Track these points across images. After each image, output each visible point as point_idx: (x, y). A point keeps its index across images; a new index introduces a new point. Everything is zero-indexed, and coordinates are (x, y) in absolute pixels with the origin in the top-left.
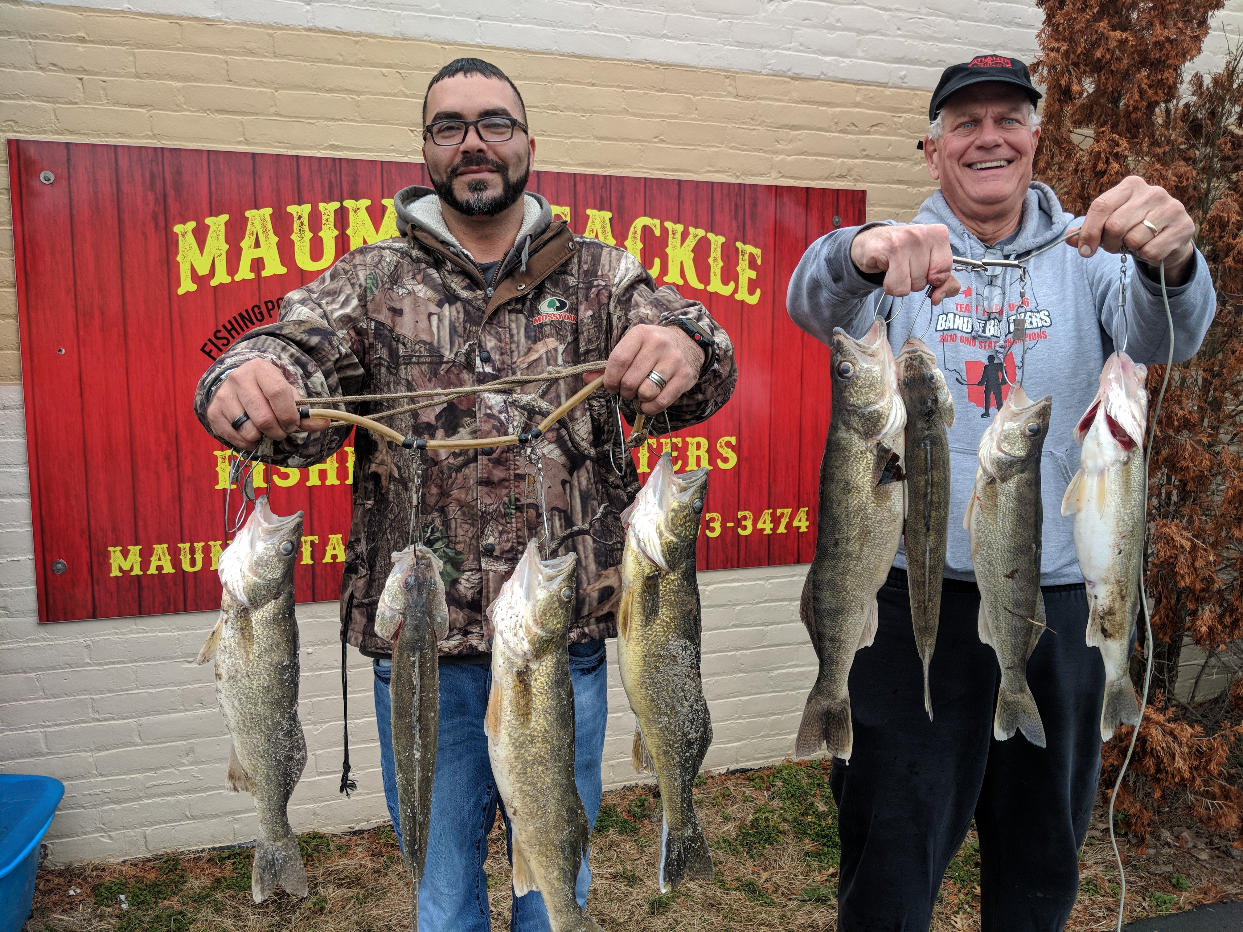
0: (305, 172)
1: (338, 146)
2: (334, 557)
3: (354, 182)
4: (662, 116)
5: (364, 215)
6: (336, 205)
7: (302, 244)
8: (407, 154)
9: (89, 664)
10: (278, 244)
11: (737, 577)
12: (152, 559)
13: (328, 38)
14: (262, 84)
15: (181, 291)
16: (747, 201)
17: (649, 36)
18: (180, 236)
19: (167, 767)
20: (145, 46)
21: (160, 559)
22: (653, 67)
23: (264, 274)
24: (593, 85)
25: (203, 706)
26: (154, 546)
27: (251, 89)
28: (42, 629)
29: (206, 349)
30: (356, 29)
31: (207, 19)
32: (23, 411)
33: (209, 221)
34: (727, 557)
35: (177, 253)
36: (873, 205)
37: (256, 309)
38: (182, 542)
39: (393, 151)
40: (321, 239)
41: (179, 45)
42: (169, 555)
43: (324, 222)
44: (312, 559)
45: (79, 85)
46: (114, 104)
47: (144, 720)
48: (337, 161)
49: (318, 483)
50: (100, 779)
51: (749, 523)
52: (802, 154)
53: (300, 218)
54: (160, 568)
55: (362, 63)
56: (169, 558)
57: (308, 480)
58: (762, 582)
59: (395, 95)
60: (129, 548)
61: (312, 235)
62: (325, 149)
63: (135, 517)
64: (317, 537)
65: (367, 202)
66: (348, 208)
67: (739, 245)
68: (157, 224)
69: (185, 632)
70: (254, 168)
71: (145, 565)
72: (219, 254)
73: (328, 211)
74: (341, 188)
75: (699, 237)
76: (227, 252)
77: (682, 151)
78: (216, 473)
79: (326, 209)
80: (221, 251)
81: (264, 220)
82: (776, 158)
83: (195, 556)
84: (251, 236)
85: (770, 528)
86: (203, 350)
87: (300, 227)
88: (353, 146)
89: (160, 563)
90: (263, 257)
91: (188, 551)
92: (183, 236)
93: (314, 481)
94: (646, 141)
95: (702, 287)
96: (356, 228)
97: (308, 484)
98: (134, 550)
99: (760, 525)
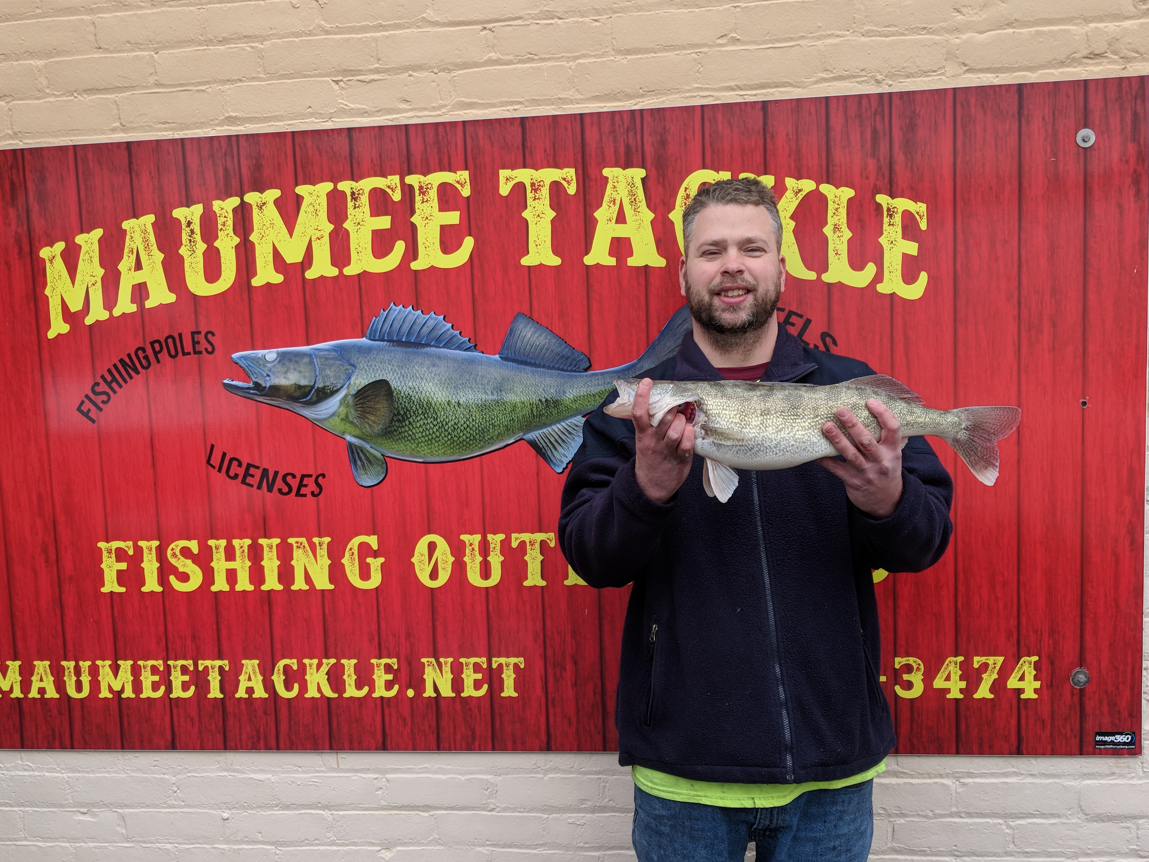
0: (193, 160)
1: (236, 118)
2: (250, 690)
3: (258, 167)
5: (272, 213)
6: (234, 202)
7: (194, 260)
8: (329, 117)
10: (164, 263)
12: (33, 678)
14: (137, 46)
15: (51, 334)
16: (896, 122)
18: (47, 261)
21: (41, 680)
23: (149, 304)
26: (35, 663)
27: (125, 54)
29: (82, 408)
33: (80, 239)
35: (45, 284)
37: (140, 353)
38: (66, 659)
39: (312, 115)
40: (217, 251)
41: (38, 11)
42: (52, 675)
43: (220, 227)
44: (222, 690)
48: (235, 139)
49: (226, 588)
51: (916, 678)
53: (189, 224)
54: (42, 691)
56: (52, 679)
57: (213, 583)
58: (945, 781)
59: (311, 33)
60: (7, 663)
61: (205, 246)
62: (220, 124)
63: (13, 625)
64: (226, 662)
65: (274, 193)
66: (250, 205)
67: (882, 199)
68: (20, 249)
69: (77, 775)
70: (130, 163)
71: (26, 686)
72: (93, 282)
73: (224, 211)
74: (240, 177)
75: (804, 193)
76: (102, 278)
77: (770, 52)
78: (102, 571)
79: (222, 209)
80: (96, 278)
81: (145, 232)
82: (955, 40)
83: (81, 678)
84: (130, 255)
85: (960, 689)
86: (79, 409)
87: (190, 236)
88: (256, 115)
89: (42, 685)
90: (146, 282)
91: (72, 671)
92: (51, 261)
93: (220, 585)
94: (705, 45)
95: (812, 276)
96: (262, 232)
97: (214, 588)
98: (14, 666)
99: (939, 683)
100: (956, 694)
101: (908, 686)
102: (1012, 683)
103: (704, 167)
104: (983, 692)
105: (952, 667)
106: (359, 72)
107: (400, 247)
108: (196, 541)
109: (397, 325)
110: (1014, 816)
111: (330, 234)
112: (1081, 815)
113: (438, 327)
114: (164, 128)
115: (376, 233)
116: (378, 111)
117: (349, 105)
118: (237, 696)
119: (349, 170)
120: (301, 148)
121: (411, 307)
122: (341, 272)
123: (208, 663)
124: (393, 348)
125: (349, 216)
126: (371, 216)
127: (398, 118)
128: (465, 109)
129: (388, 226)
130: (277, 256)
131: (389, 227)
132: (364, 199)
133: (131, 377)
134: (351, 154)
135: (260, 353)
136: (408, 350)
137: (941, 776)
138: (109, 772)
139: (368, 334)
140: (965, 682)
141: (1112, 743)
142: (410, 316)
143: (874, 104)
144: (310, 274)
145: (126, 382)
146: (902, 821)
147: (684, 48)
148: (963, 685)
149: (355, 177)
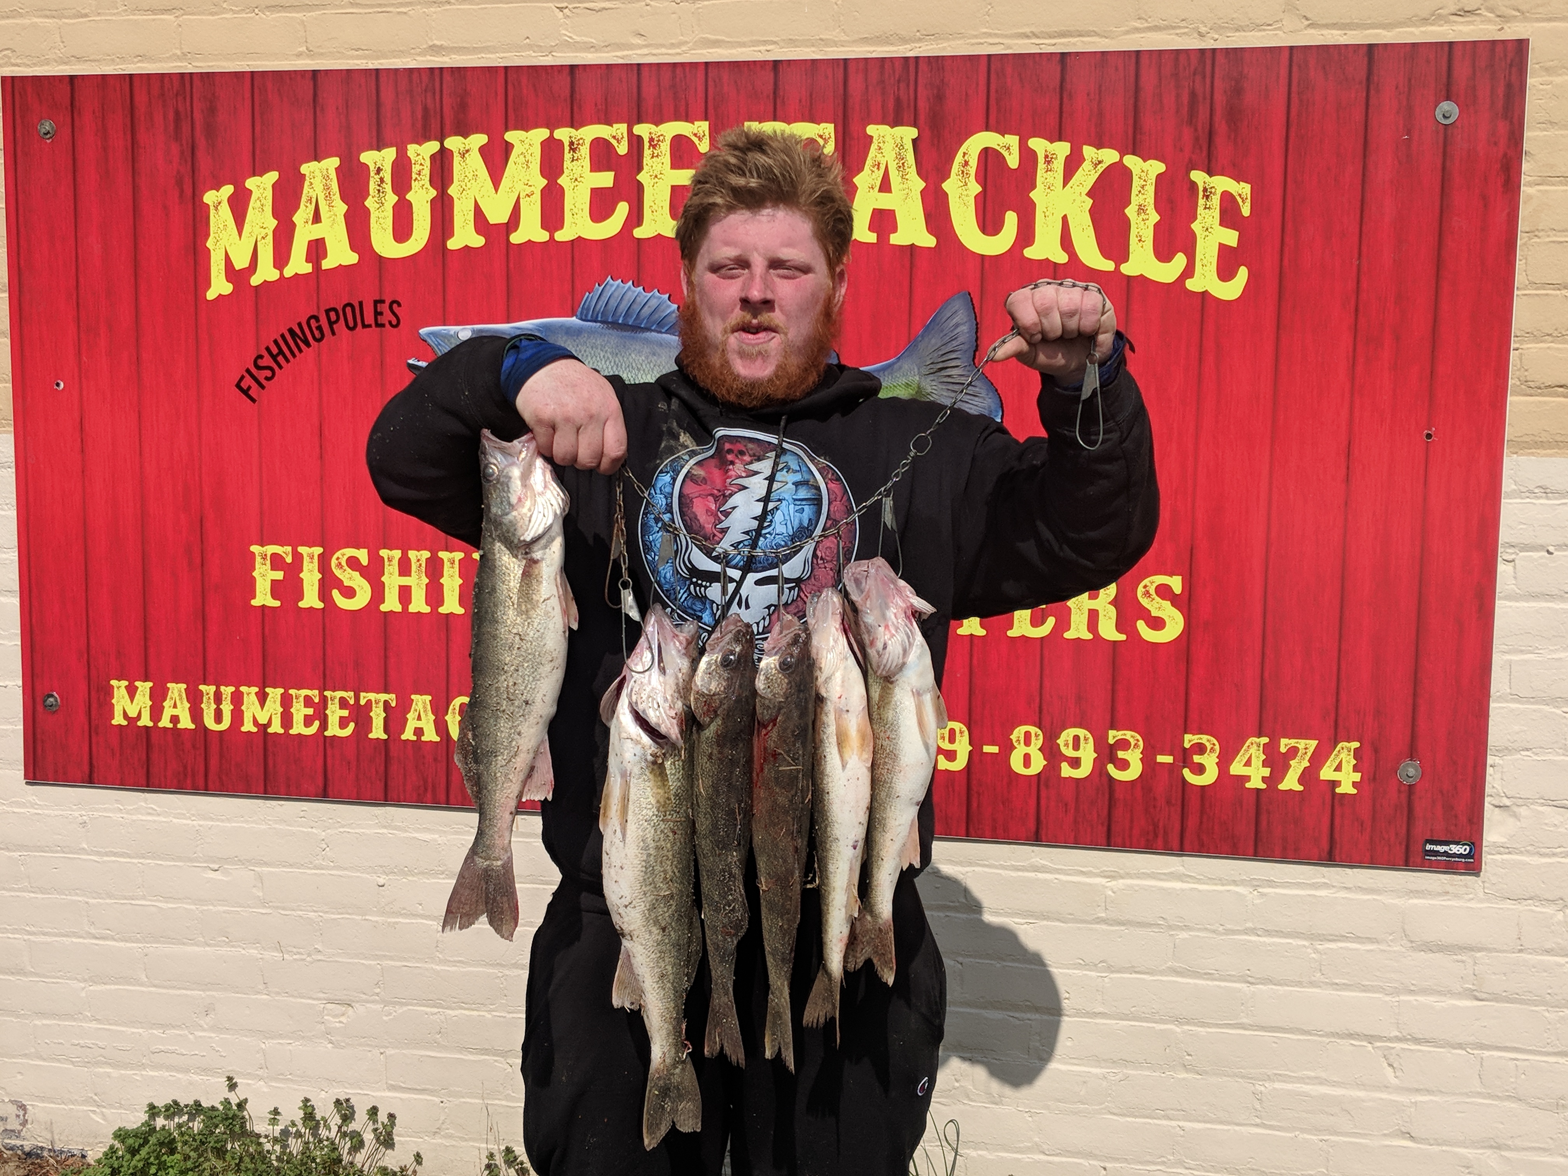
0: (388, 95)
1: (441, 47)
2: (419, 732)
3: (462, 107)
5: (476, 162)
6: (433, 147)
7: (382, 215)
8: (551, 50)
9: (85, 851)
10: (347, 216)
11: (1180, 870)
12: (165, 704)
15: (211, 295)
16: (1220, 84)
18: (212, 208)
19: (179, 1027)
21: (175, 706)
23: (326, 264)
25: (229, 942)
26: (169, 685)
28: (29, 789)
29: (242, 384)
32: (14, 471)
33: (251, 183)
34: (1156, 827)
35: (207, 235)
37: (313, 323)
38: (205, 683)
39: (530, 47)
40: (410, 204)
42: (188, 700)
43: (414, 176)
44: (386, 730)
46: (133, 12)
47: (151, 948)
48: (437, 73)
49: (398, 608)
50: (93, 1025)
51: (1210, 761)
53: (379, 171)
54: (175, 719)
56: (187, 705)
57: (382, 601)
58: (1237, 888)
60: (137, 683)
61: (396, 198)
62: (423, 54)
63: (146, 639)
64: (393, 696)
65: (481, 139)
66: (452, 151)
67: (1198, 176)
68: (182, 191)
69: (208, 823)
70: (315, 95)
71: (156, 712)
72: (263, 235)
73: (420, 157)
74: (442, 117)
75: (1105, 166)
76: (275, 232)
78: (253, 580)
79: (418, 155)
80: (267, 231)
81: (327, 177)
83: (221, 707)
84: (308, 204)
85: (1263, 778)
86: (238, 386)
87: (379, 185)
88: (465, 45)
89: (175, 712)
90: (323, 239)
91: (212, 698)
92: (216, 208)
93: (391, 604)
95: (1108, 266)
96: (463, 184)
97: (384, 608)
98: (144, 687)
99: (1237, 768)
100: (1256, 783)
101: (1200, 769)
102: (1327, 773)
103: (987, 129)
104: (1291, 782)
105: (1253, 750)
107: (622, 209)
108: (366, 551)
109: (613, 303)
110: (1322, 938)
111: (542, 191)
112: (1404, 942)
113: (662, 308)
114: (358, 55)
115: (596, 193)
116: (607, 46)
117: (574, 37)
118: (404, 737)
119: (569, 114)
120: (514, 85)
121: (631, 282)
122: (552, 237)
123: (372, 696)
124: (607, 331)
125: (565, 170)
126: (591, 171)
127: (630, 56)
128: (709, 48)
129: (610, 183)
130: (478, 213)
131: (611, 185)
132: (585, 151)
133: (300, 351)
134: (572, 96)
135: (453, 329)
136: (625, 334)
137: (1235, 883)
138: (247, 822)
139: (578, 313)
140: (1269, 769)
141: (1445, 854)
142: (630, 293)
143: (1194, 62)
144: (516, 238)
145: (294, 356)
146: (1184, 935)
148: (1266, 772)
149: (575, 124)
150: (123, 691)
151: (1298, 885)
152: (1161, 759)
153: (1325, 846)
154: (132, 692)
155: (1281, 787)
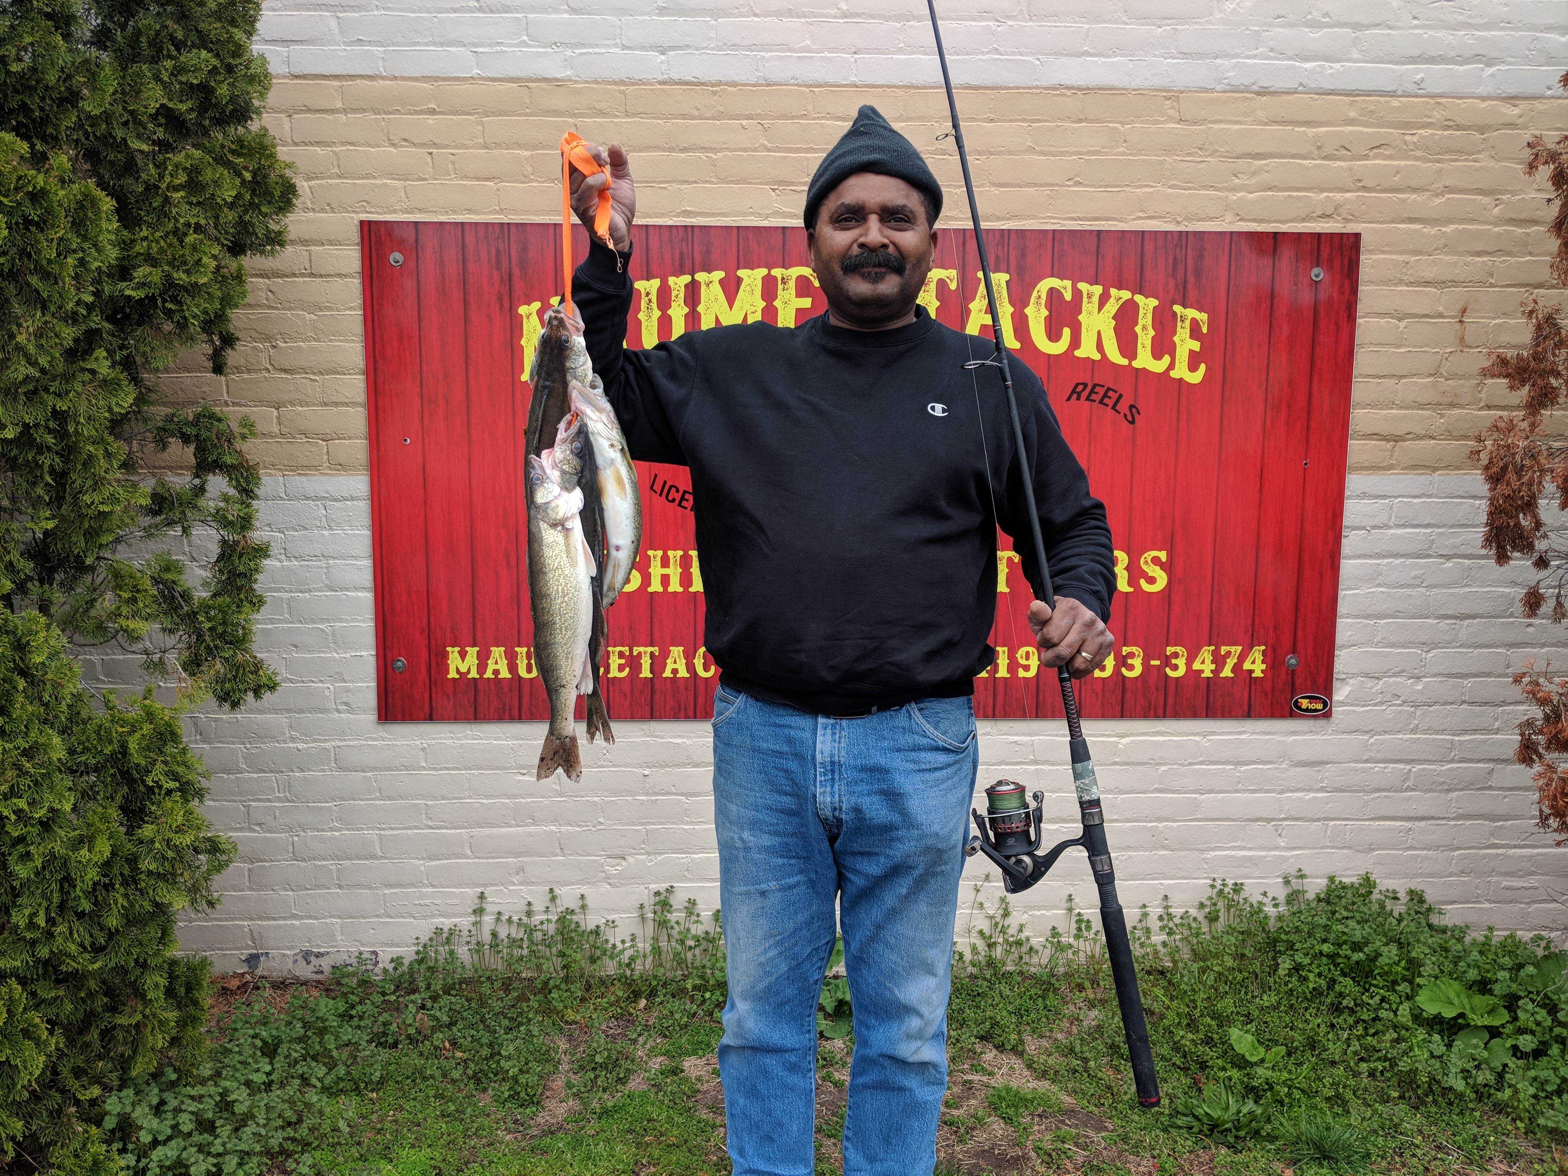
0: (654, 243)
1: (690, 212)
2: (675, 671)
3: (707, 252)
4: (1079, 153)
5: (717, 289)
6: (687, 279)
7: (649, 323)
8: (767, 217)
9: (424, 768)
11: (1163, 729)
12: (489, 662)
13: (684, 90)
15: (523, 377)
16: (1190, 253)
17: (1067, 55)
18: (523, 317)
19: (496, 885)
20: (494, 114)
21: (496, 663)
22: (1069, 93)
24: (992, 121)
25: (534, 824)
26: (492, 649)
28: (381, 728)
30: (714, 78)
31: (557, 80)
32: (369, 502)
33: (553, 300)
34: (1150, 704)
35: (521, 336)
36: (1371, 252)
38: (519, 646)
39: (752, 214)
40: (670, 318)
41: (528, 110)
42: (506, 658)
43: (673, 298)
44: (651, 672)
45: (429, 160)
46: (462, 179)
47: (476, 831)
48: (690, 229)
49: (661, 589)
50: (430, 890)
51: (1181, 662)
52: (1270, 189)
53: (648, 294)
54: (496, 672)
55: (721, 116)
56: (506, 662)
57: (649, 585)
58: (1197, 738)
59: (756, 150)
60: (467, 649)
61: (660, 313)
62: (677, 216)
63: (474, 617)
64: (657, 648)
65: (719, 275)
66: (699, 282)
67: (1177, 308)
69: (518, 742)
71: (482, 667)
73: (678, 285)
74: (693, 259)
75: (1123, 301)
77: (1104, 194)
79: (676, 284)
82: (1233, 197)
85: (1211, 670)
88: (710, 211)
89: (496, 667)
91: (522, 655)
92: (528, 317)
93: (656, 586)
94: (1057, 185)
95: (1124, 362)
96: (708, 305)
97: (650, 590)
98: (472, 651)
99: (1196, 666)
100: (1207, 674)
101: (1175, 668)
102: (1247, 666)
103: (1052, 276)
104: (1227, 672)
105: (1206, 654)
106: (792, 183)
110: (1243, 764)
111: (762, 307)
112: (1288, 762)
115: (800, 312)
117: (783, 208)
118: (664, 675)
119: (781, 260)
120: (743, 239)
123: (642, 649)
125: (779, 296)
126: (797, 297)
129: (809, 306)
132: (792, 284)
134: (784, 248)
137: (1194, 734)
140: (1216, 664)
143: (1176, 240)
147: (1041, 186)
148: (1213, 667)
149: (785, 266)
150: (456, 655)
151: (1230, 733)
152: (1153, 663)
153: (1246, 708)
154: (463, 655)
155: (1222, 675)
